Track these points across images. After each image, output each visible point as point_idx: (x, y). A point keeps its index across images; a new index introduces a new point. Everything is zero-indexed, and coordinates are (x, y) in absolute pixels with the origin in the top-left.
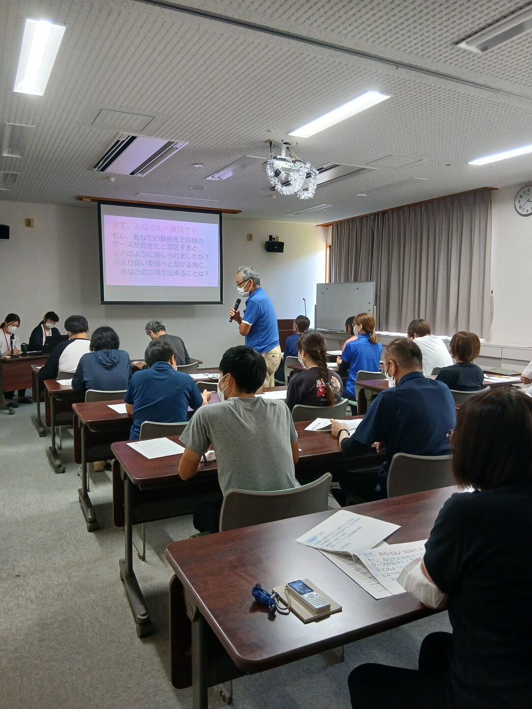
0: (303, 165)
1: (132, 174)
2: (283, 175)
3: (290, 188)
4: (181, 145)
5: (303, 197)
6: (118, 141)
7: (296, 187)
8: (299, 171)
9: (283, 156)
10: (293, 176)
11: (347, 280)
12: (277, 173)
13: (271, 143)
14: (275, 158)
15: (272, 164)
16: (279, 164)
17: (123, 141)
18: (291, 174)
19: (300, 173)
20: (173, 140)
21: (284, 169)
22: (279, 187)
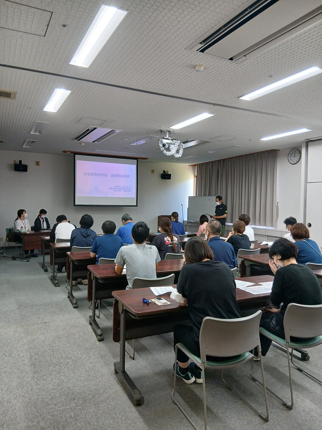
0: (176, 141)
1: (93, 142)
2: (167, 146)
3: (170, 152)
4: (118, 131)
5: (176, 156)
6: (88, 129)
7: (173, 151)
8: (174, 144)
9: (167, 137)
10: (172, 147)
11: (205, 195)
12: (164, 145)
13: (161, 131)
14: (163, 138)
15: (162, 141)
16: (165, 141)
17: (91, 129)
18: (171, 145)
19: (175, 145)
20: (114, 129)
21: (167, 143)
22: (165, 152)
